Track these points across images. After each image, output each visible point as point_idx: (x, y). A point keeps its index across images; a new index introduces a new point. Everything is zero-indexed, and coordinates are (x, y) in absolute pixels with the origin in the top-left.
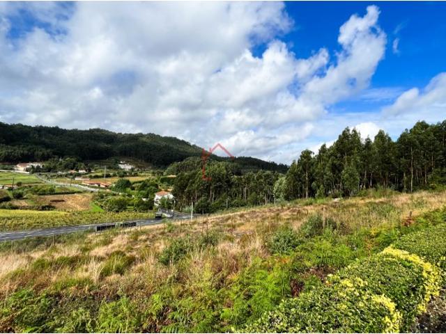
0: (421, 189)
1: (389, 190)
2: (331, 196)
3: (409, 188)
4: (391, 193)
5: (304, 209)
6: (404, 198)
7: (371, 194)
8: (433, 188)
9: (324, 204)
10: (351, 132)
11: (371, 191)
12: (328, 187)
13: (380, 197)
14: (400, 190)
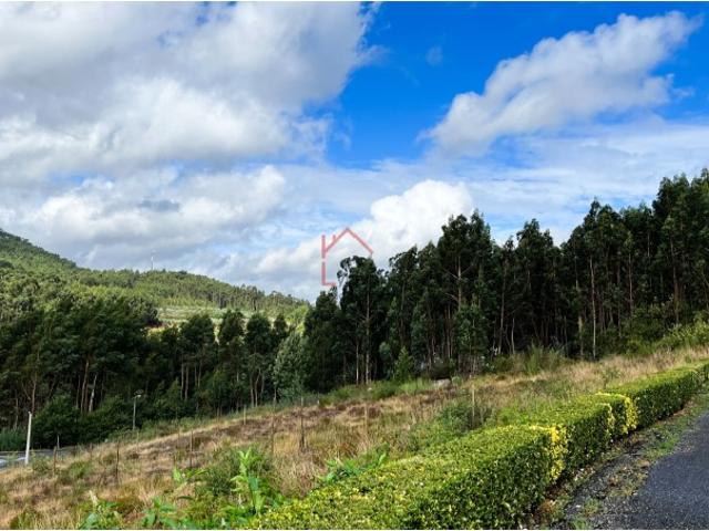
0: (612, 352)
1: (553, 355)
2: (427, 374)
3: (589, 349)
4: (557, 363)
5: (382, 406)
6: (582, 371)
7: (518, 365)
8: (635, 350)
9: (423, 393)
10: (469, 221)
11: (516, 358)
12: (421, 352)
13: (536, 372)
14: (573, 354)
